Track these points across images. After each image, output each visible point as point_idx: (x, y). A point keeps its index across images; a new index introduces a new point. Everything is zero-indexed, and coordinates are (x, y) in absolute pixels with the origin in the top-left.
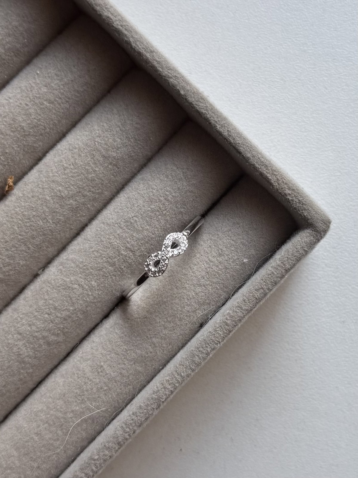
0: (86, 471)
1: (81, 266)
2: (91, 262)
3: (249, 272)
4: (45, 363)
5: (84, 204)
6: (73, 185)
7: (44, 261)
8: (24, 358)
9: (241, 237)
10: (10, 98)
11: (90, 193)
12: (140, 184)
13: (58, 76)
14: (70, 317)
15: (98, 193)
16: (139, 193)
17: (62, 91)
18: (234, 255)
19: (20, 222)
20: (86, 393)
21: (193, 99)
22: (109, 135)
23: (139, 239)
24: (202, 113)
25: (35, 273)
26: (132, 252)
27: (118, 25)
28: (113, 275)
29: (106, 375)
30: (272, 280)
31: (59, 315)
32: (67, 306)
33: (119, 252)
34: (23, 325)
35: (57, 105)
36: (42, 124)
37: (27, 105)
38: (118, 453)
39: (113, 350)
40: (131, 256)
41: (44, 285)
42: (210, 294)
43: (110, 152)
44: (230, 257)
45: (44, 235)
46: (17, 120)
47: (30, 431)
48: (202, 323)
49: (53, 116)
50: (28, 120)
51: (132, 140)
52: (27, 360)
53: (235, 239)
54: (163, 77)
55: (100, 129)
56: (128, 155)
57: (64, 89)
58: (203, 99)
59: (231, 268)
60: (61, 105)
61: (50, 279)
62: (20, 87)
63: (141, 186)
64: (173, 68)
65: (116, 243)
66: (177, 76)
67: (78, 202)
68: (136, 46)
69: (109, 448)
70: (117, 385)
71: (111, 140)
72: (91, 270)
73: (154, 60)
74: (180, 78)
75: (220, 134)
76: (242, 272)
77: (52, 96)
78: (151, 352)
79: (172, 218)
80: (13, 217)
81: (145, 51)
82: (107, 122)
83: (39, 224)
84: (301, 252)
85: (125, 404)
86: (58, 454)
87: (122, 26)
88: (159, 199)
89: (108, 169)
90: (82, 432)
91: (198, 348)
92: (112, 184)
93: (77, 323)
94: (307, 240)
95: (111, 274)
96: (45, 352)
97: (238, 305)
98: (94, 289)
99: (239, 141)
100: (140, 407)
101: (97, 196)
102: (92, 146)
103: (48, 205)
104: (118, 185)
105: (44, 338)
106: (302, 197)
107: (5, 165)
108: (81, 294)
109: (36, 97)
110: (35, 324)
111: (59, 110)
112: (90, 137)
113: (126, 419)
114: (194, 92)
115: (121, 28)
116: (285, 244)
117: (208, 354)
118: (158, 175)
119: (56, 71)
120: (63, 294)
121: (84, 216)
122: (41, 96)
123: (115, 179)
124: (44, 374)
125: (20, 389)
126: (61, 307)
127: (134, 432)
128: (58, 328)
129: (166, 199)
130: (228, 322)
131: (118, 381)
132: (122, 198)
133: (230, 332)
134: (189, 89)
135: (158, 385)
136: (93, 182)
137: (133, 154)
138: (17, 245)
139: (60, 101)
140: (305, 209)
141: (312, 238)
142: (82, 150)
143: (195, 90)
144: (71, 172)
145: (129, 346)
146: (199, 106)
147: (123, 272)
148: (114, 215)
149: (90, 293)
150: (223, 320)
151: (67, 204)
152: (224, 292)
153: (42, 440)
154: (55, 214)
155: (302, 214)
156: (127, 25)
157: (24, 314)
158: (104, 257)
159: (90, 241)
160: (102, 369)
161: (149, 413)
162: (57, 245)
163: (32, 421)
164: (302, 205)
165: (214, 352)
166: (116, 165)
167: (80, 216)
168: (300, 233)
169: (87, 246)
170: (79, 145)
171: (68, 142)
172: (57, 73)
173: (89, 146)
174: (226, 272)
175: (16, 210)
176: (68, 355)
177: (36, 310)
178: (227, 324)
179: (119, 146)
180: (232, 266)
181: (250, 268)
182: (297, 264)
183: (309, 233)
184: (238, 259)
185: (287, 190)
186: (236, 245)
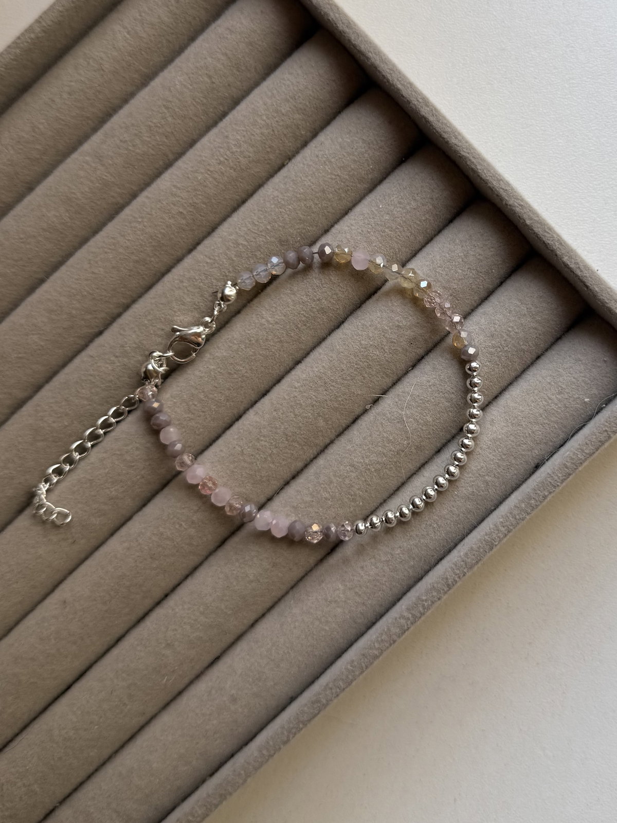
0: (413, 612)
1: (417, 399)
2: (428, 396)
3: (590, 413)
8: (355, 490)
13: (401, 204)
14: (403, 451)
18: (574, 393)
24: (549, 244)
31: (392, 448)
35: (398, 233)
37: (368, 232)
42: (547, 433)
43: (451, 284)
44: (570, 395)
45: (380, 365)
48: (538, 464)
53: (576, 376)
54: (509, 207)
56: (469, 287)
57: (407, 218)
58: (550, 229)
59: (571, 407)
60: (403, 233)
64: (520, 197)
67: (416, 333)
69: (437, 589)
70: (447, 523)
71: (452, 272)
73: (501, 188)
76: (583, 412)
77: (394, 224)
78: (483, 491)
83: (375, 354)
91: (534, 490)
97: (579, 447)
99: (585, 273)
103: (386, 335)
109: (378, 224)
110: (368, 456)
111: (400, 239)
113: (456, 559)
122: (383, 223)
128: (391, 461)
130: (568, 464)
131: (448, 520)
133: (569, 475)
137: (474, 287)
146: (545, 237)
150: (562, 462)
151: (404, 335)
154: (392, 344)
161: (480, 555)
162: (392, 376)
174: (566, 411)
180: (572, 405)
181: (591, 408)
184: (579, 398)
186: (578, 383)
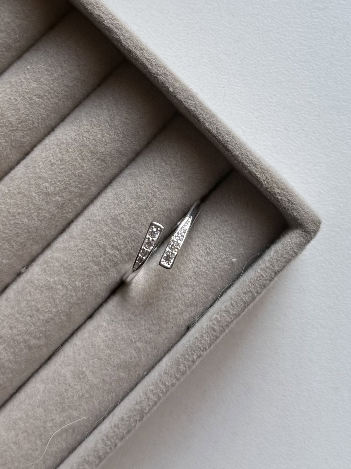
1: (65, 265)
2: (76, 261)
3: (238, 273)
4: (25, 367)
5: (70, 200)
6: (59, 181)
7: (28, 259)
8: (4, 363)
9: (229, 235)
11: (77, 189)
12: (128, 179)
13: (49, 71)
14: (53, 319)
15: (85, 188)
16: (126, 189)
17: (51, 86)
19: (4, 219)
20: (66, 400)
21: (182, 96)
22: (98, 130)
23: (125, 237)
24: (191, 110)
25: (18, 271)
26: (118, 250)
27: (108, 23)
28: (98, 274)
29: (88, 381)
30: (261, 283)
31: (41, 317)
32: (49, 308)
33: (105, 251)
34: (4, 327)
36: (30, 118)
37: (16, 100)
38: (99, 468)
39: (96, 354)
40: (117, 254)
41: (26, 285)
42: (197, 295)
43: (98, 148)
44: (218, 256)
45: (29, 232)
46: (5, 115)
47: (8, 440)
48: (189, 325)
49: (42, 111)
50: (17, 115)
51: (120, 135)
52: (7, 365)
53: (223, 237)
54: (153, 75)
55: (88, 124)
56: (116, 150)
57: (54, 84)
58: (192, 96)
59: (220, 268)
60: (51, 100)
61: (33, 279)
62: (10, 82)
63: (129, 181)
64: (163, 65)
65: (101, 241)
66: (166, 73)
67: (64, 198)
68: (126, 44)
69: (89, 461)
70: (99, 392)
72: (76, 270)
73: (144, 57)
74: (170, 75)
75: (209, 131)
76: (230, 271)
77: (41, 91)
78: (135, 358)
79: (160, 215)
81: (135, 49)
82: (96, 117)
83: (24, 222)
84: (290, 254)
85: (107, 412)
86: (37, 465)
87: (112, 24)
88: (147, 196)
89: (95, 164)
90: (62, 442)
91: (183, 355)
92: (100, 180)
93: (60, 325)
94: (297, 241)
95: (96, 274)
96: (26, 356)
97: (225, 309)
98: (78, 289)
99: (227, 138)
100: (123, 419)
101: (84, 192)
102: (80, 141)
103: (34, 201)
104: (106, 180)
105: (25, 341)
106: (292, 196)
108: (65, 295)
109: (25, 92)
110: (17, 326)
111: (48, 105)
112: (79, 132)
113: (107, 431)
114: (183, 89)
115: (112, 26)
116: (275, 244)
118: (146, 171)
119: (47, 66)
120: (46, 295)
121: (70, 212)
122: (30, 90)
123: (102, 174)
124: (25, 379)
126: (43, 308)
128: (40, 330)
129: (154, 196)
130: (216, 327)
131: (101, 388)
132: (109, 195)
133: (217, 337)
134: (178, 86)
136: (80, 178)
137: (121, 149)
139: (49, 96)
140: (294, 209)
141: (302, 239)
142: (70, 145)
143: (184, 87)
144: (58, 168)
145: (112, 351)
146: (188, 103)
147: (108, 271)
148: (101, 211)
149: (74, 294)
150: (209, 325)
151: (53, 201)
152: (212, 292)
153: (21, 450)
154: (40, 211)
155: (291, 214)
156: (118, 24)
157: (5, 316)
158: (90, 256)
159: (75, 238)
160: (84, 375)
162: (42, 242)
163: (11, 429)
164: (292, 204)
165: (200, 359)
166: (104, 160)
167: (66, 212)
168: (290, 234)
169: (72, 243)
170: (67, 140)
171: (56, 136)
172: (47, 68)
173: (78, 142)
176: (50, 358)
177: (18, 311)
178: (214, 330)
179: (107, 141)
180: (220, 266)
181: (238, 267)
182: (286, 265)
183: (298, 233)
184: (227, 258)
185: (276, 189)
186: (225, 244)
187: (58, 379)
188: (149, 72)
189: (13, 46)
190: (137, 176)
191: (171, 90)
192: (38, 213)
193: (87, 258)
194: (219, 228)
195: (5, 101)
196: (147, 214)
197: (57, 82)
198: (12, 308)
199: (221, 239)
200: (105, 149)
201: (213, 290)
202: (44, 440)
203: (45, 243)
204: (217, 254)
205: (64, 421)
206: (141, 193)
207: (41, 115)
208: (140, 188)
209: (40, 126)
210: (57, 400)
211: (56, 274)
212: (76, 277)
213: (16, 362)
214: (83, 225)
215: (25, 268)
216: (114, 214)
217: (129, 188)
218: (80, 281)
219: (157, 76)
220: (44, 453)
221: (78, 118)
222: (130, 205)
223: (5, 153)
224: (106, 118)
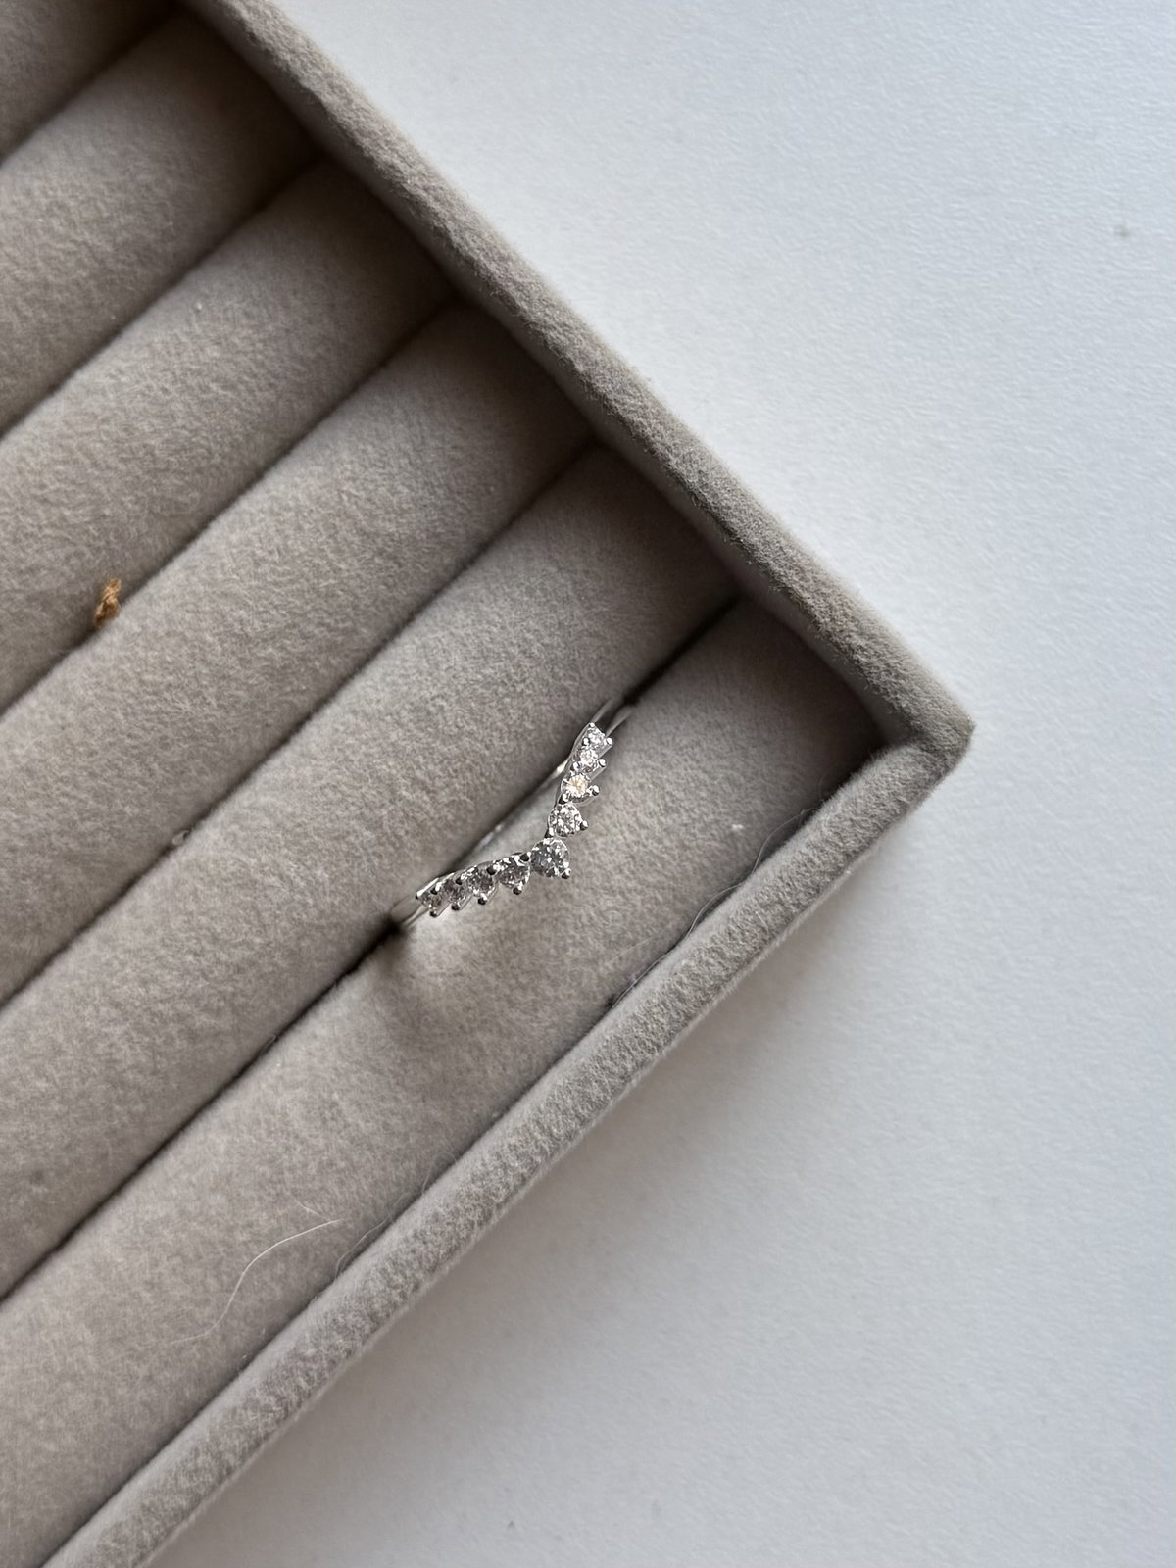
0: (280, 1390)
1: (289, 825)
2: (317, 816)
3: (746, 862)
4: (179, 1088)
5: (303, 658)
6: (276, 607)
7: (190, 810)
8: (125, 1071)
9: (725, 763)
10: (121, 373)
11: (323, 629)
12: (456, 609)
13: (253, 318)
14: (254, 964)
15: (343, 629)
16: (452, 634)
17: (259, 356)
18: (704, 810)
19: (131, 701)
20: (287, 1174)
21: (609, 386)
22: (381, 475)
23: (447, 758)
24: (632, 423)
25: (164, 842)
26: (429, 792)
27: (415, 185)
28: (375, 853)
30: (809, 881)
31: (224, 957)
32: (246, 934)
33: (393, 792)
34: (125, 980)
35: (245, 394)
36: (202, 442)
37: (165, 391)
38: (370, 1345)
39: (367, 1058)
40: (426, 803)
41: (186, 876)
42: (636, 915)
43: (380, 522)
44: (693, 816)
45: (193, 737)
46: (137, 429)
47: (131, 1276)
48: (613, 995)
49: (234, 423)
50: (166, 431)
51: (440, 492)
52: (131, 1077)
53: (709, 767)
55: (356, 459)
56: (428, 530)
57: (266, 353)
59: (698, 846)
60: (257, 393)
61: (202, 860)
63: (460, 615)
64: (560, 302)
65: (384, 767)
66: (568, 323)
67: (289, 652)
69: (345, 1327)
70: (375, 1157)
71: (382, 490)
72: (316, 838)
73: (509, 280)
74: (576, 328)
75: (679, 480)
76: (726, 858)
77: (232, 369)
79: (540, 703)
80: (115, 686)
81: (484, 256)
82: (376, 442)
83: (181, 709)
84: (888, 807)
85: (394, 1211)
86: (205, 1342)
87: (426, 190)
88: (506, 652)
89: (372, 566)
90: (274, 1285)
91: (599, 1060)
92: (382, 609)
93: (271, 982)
94: (908, 774)
95: (370, 850)
96: (182, 1058)
97: (713, 945)
98: (321, 889)
99: (727, 499)
100: (436, 1218)
101: (340, 639)
102: (333, 503)
103: (209, 657)
105: (181, 1018)
106: (897, 657)
107: (98, 549)
108: (286, 902)
109: (190, 370)
110: (159, 979)
111: (248, 408)
112: (329, 480)
113: (395, 1248)
114: (612, 368)
115: (425, 195)
116: (847, 785)
117: (626, 1078)
118: (505, 587)
119: (248, 305)
120: (237, 901)
121: (302, 692)
122: (204, 368)
123: (390, 594)
124: (177, 1121)
125: (111, 1158)
126: (230, 934)
127: (416, 1287)
128: (220, 992)
129: (524, 652)
130: (685, 991)
131: (379, 1147)
132: (407, 646)
133: (689, 1018)
134: (598, 359)
135: (487, 1158)
136: (331, 601)
137: (439, 530)
138: (120, 764)
139: (253, 383)
140: (902, 690)
141: (921, 770)
142: (305, 514)
143: (615, 363)
144: (273, 571)
145: (409, 1051)
146: (624, 404)
147: (401, 847)
148: (383, 690)
149: (310, 901)
150: (670, 985)
151: (259, 658)
152: (676, 911)
153: (164, 1301)
154: (223, 683)
155: (896, 705)
156: (441, 188)
157: (130, 951)
158: (353, 803)
159: (315, 759)
160: (334, 1111)
161: (458, 1234)
162: (227, 766)
163: (138, 1248)
164: (896, 677)
165: (646, 1072)
166: (396, 557)
167: (293, 691)
168: (888, 756)
169: (307, 772)
170: (298, 500)
171: (268, 491)
172: (248, 309)
173: (326, 505)
174: (684, 858)
175: (124, 667)
176: (244, 1070)
177: (162, 940)
178: (681, 998)
179: (405, 506)
180: (700, 842)
181: (747, 848)
182: (876, 838)
183: (912, 755)
184: (717, 822)
185: (855, 637)
186: (713, 785)
187: (267, 1122)
188: (522, 319)
189: (160, 250)
190: (482, 601)
191: (580, 367)
192: (220, 688)
193: (347, 808)
194: (698, 743)
195: (137, 393)
196: (507, 700)
197: (275, 346)
198: (149, 931)
199: (705, 772)
200: (399, 525)
201: (679, 905)
202: (225, 1278)
203: (236, 772)
204: (692, 810)
205: (281, 1228)
206: (491, 646)
207: (231, 434)
208: (489, 632)
209: (226, 462)
210: (263, 1175)
211: (264, 848)
212: (316, 857)
213: (155, 1072)
214: (336, 726)
215: (181, 835)
216: (417, 698)
217: (461, 633)
218: (326, 869)
219: (543, 331)
220: (226, 1312)
221: (328, 446)
222: (461, 674)
223: (133, 530)
224: (402, 446)
